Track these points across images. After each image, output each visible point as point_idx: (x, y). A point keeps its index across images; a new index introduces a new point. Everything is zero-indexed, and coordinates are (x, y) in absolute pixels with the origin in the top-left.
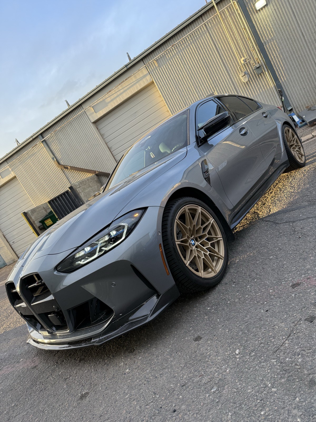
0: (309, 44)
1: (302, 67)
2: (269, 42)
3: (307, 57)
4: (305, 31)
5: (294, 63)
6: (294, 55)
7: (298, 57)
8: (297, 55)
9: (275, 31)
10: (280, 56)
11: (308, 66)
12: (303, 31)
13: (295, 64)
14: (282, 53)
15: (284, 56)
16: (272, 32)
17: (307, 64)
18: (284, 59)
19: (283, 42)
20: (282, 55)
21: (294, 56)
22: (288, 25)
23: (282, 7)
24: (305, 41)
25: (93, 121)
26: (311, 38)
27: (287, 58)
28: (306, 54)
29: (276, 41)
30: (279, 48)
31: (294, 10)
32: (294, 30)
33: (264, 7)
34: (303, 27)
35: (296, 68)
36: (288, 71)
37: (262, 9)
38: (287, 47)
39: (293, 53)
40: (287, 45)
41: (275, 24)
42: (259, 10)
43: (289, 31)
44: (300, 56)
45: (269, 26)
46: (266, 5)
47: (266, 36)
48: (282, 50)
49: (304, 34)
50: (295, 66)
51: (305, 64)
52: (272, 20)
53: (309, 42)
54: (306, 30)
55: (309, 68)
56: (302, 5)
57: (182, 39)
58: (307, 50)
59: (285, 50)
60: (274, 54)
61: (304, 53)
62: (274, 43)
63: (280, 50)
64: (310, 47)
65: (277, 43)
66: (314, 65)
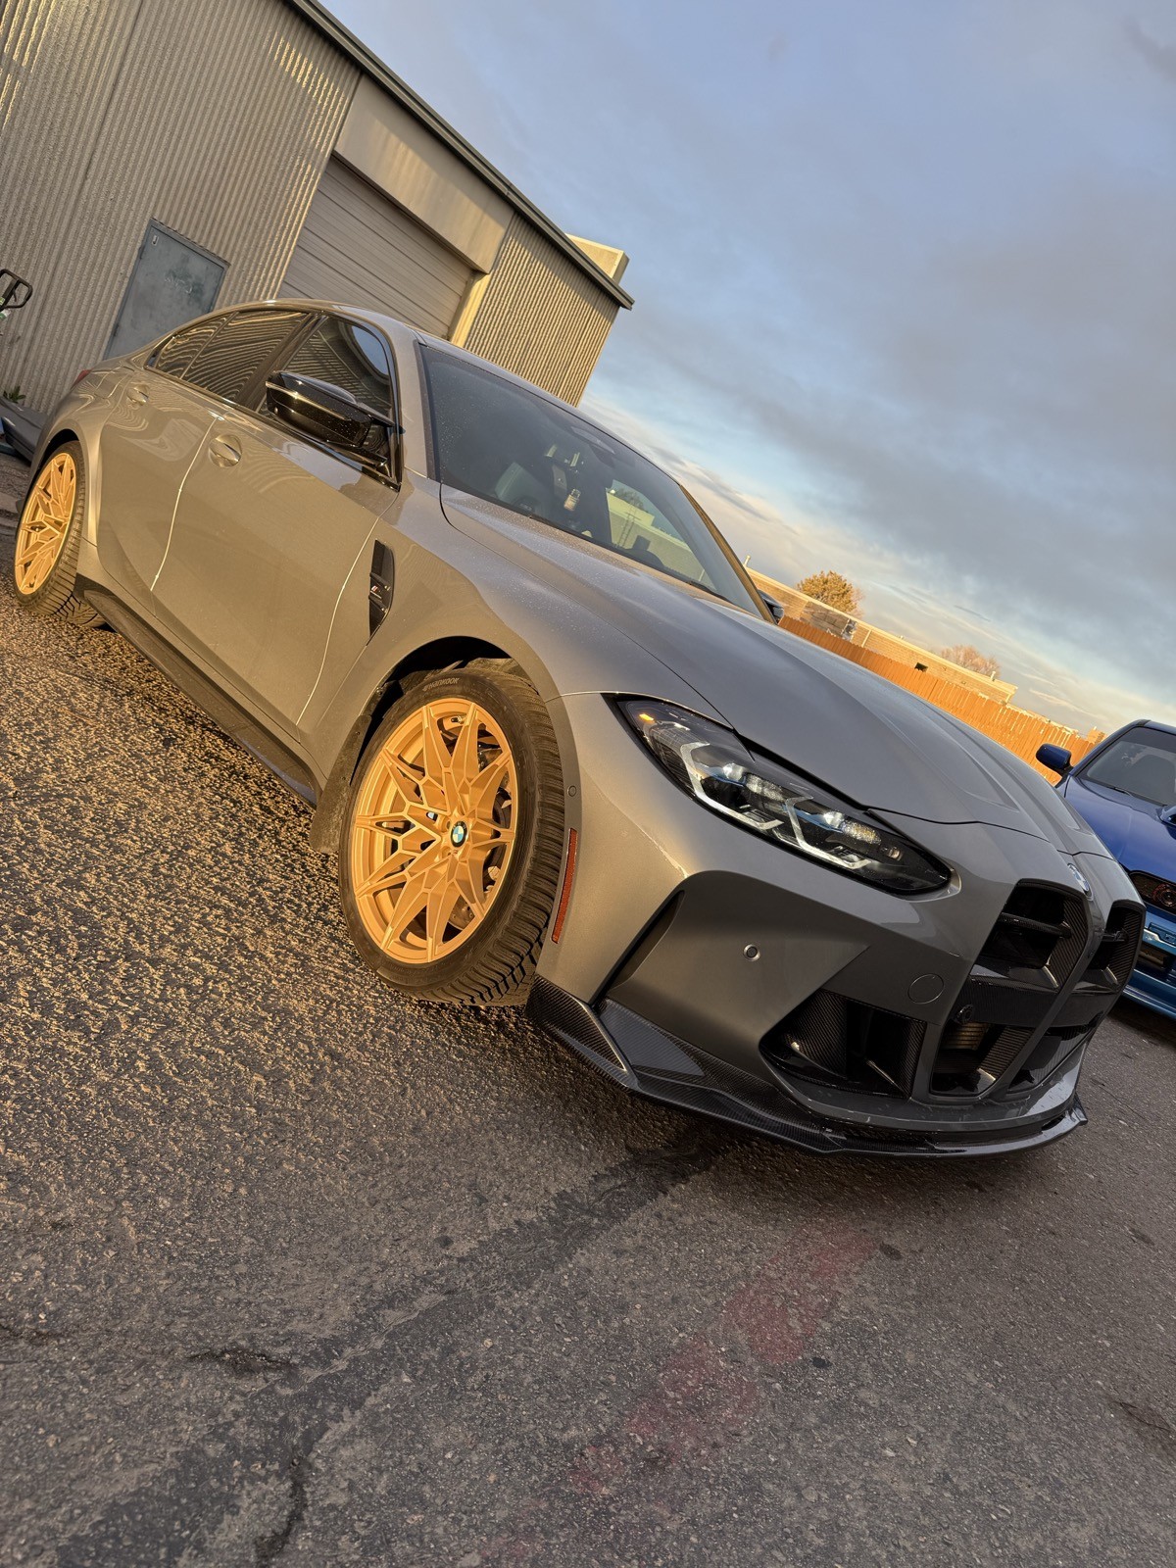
0: (80, 209)
1: (20, 244)
3: (51, 236)
4: (98, 166)
6: (28, 187)
7: (32, 206)
8: (34, 200)
9: (42, 58)
11: (34, 261)
12: (95, 161)
14: (7, 141)
15: (6, 158)
16: (33, 52)
19: (34, 121)
21: (26, 192)
22: (81, 96)
23: (107, 33)
24: (80, 191)
26: (95, 204)
27: (7, 171)
28: (55, 224)
29: (21, 92)
31: (121, 83)
32: (80, 130)
34: (103, 153)
38: (32, 145)
39: (30, 182)
40: (37, 142)
41: (57, 46)
43: (71, 114)
44: (40, 211)
45: (41, 26)
47: (11, 36)
49: (91, 173)
51: (34, 247)
52: (59, 21)
53: (85, 208)
54: (103, 166)
55: (32, 268)
56: (143, 100)
58: (66, 220)
59: (22, 143)
61: (53, 216)
62: (13, 85)
64: (76, 220)
65: (19, 100)
66: (49, 275)
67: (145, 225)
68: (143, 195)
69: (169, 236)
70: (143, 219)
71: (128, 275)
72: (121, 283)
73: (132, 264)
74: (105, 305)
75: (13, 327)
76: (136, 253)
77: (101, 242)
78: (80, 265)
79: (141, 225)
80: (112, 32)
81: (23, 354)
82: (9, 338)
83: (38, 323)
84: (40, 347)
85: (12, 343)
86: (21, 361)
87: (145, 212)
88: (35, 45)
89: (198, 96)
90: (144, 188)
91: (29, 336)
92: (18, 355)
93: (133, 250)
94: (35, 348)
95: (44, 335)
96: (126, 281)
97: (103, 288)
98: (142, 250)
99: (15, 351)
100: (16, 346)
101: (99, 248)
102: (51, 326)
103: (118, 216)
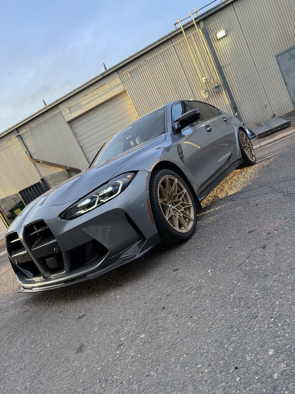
0: (259, 71)
1: (253, 90)
2: (227, 66)
3: (257, 82)
4: (256, 60)
5: (247, 86)
6: (246, 79)
7: (250, 81)
8: (249, 80)
9: (232, 58)
10: (235, 79)
11: (258, 90)
12: (254, 60)
13: (247, 87)
14: (237, 77)
15: (239, 79)
16: (230, 59)
17: (257, 87)
18: (239, 82)
19: (238, 68)
20: (237, 78)
21: (247, 80)
22: (243, 54)
23: (238, 39)
24: (256, 69)
25: (67, 120)
26: (261, 67)
27: (241, 81)
28: (256, 79)
29: (233, 66)
30: (235, 72)
31: (248, 42)
32: (247, 59)
33: (224, 37)
34: (255, 57)
35: (248, 90)
36: (242, 92)
37: (222, 38)
38: (241, 72)
39: (246, 78)
40: (242, 71)
41: (232, 52)
42: (220, 39)
43: (244, 59)
44: (252, 80)
45: (228, 53)
46: (226, 36)
47: (224, 61)
48: (237, 74)
49: (256, 63)
50: (248, 89)
52: (229, 49)
53: (260, 70)
55: (258, 91)
56: (255, 39)
57: (153, 56)
58: (258, 76)
59: (239, 74)
60: (231, 77)
61: (255, 78)
62: (231, 67)
63: (236, 74)
64: (260, 74)
65: (233, 68)
66: (263, 89)
67: (275, 58)
68: (269, 54)
69: (282, 54)
70: (273, 58)
71: (279, 71)
72: (279, 74)
73: (278, 68)
74: (279, 82)
75: (263, 104)
76: (277, 65)
77: (268, 72)
78: (267, 80)
79: (274, 60)
80: (239, 38)
81: (270, 107)
82: (264, 107)
83: (268, 99)
84: (272, 103)
85: (266, 107)
86: (270, 109)
87: (272, 56)
88: (229, 57)
89: (265, 24)
90: (269, 53)
91: (268, 103)
92: (269, 108)
93: (276, 65)
94: (271, 104)
95: (271, 100)
96: (280, 72)
97: (276, 79)
98: (278, 63)
99: (267, 108)
100: (267, 107)
101: (269, 73)
102: (271, 97)
103: (267, 64)
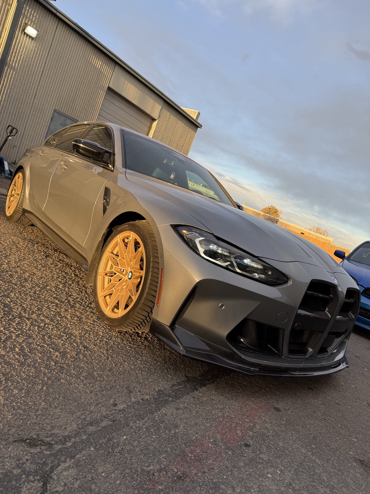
0: (33, 107)
1: (15, 118)
2: (10, 67)
3: (25, 116)
4: (38, 95)
5: (13, 108)
7: (19, 107)
8: (19, 105)
9: (21, 65)
10: (8, 89)
11: (20, 123)
12: (37, 93)
13: (12, 110)
14: (11, 89)
15: (11, 94)
16: (19, 63)
17: (21, 120)
18: (9, 96)
19: (19, 83)
20: (10, 91)
21: (17, 103)
22: (33, 75)
23: (40, 57)
24: (33, 102)
26: (38, 106)
27: (12, 97)
28: (26, 112)
29: (15, 75)
30: (13, 82)
31: (45, 70)
32: (33, 84)
33: (30, 37)
34: (40, 91)
35: (11, 114)
36: (3, 109)
37: (27, 35)
39: (18, 100)
40: (20, 89)
41: (25, 61)
42: (25, 33)
43: (30, 80)
44: (21, 109)
45: (21, 56)
46: (33, 38)
47: (12, 59)
48: (13, 87)
49: (36, 97)
50: (12, 112)
51: (20, 119)
52: (26, 54)
53: (35, 107)
54: (40, 94)
55: (19, 125)
56: (51, 75)
58: (29, 111)
59: (16, 89)
60: (5, 82)
61: (25, 110)
62: (13, 73)
63: (12, 85)
64: (32, 111)
65: (15, 77)
66: (24, 127)
67: (53, 111)
68: (52, 102)
69: (60, 114)
70: (52, 109)
71: (48, 126)
72: (46, 128)
73: (49, 122)
74: (41, 135)
75: (14, 143)
76: (50, 119)
77: (40, 116)
78: (33, 123)
79: (51, 111)
80: (41, 56)
81: (17, 150)
82: (13, 146)
83: (21, 141)
84: (22, 148)
85: (13, 147)
86: (16, 153)
87: (53, 107)
88: (19, 61)
89: (67, 73)
90: (52, 100)
91: (19, 145)
92: (15, 150)
93: (49, 119)
94: (20, 149)
95: (23, 145)
96: (47, 127)
97: (40, 130)
98: (52, 118)
99: (14, 150)
100: (15, 148)
101: (39, 118)
102: (25, 142)
103: (45, 109)
